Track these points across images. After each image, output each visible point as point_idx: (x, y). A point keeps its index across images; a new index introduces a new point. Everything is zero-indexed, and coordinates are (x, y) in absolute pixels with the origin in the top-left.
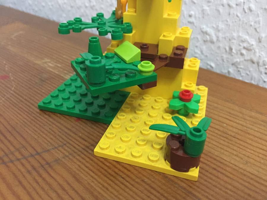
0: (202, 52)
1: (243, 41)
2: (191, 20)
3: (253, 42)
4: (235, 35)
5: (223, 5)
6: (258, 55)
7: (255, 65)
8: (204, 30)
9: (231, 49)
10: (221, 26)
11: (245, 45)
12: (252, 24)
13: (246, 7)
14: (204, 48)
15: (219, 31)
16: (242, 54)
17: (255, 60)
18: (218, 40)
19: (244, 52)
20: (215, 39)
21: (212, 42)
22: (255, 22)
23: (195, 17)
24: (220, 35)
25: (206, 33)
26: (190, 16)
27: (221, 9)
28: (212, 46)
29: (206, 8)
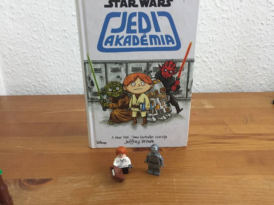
0: (217, 88)
1: (231, 81)
2: (211, 78)
3: (234, 80)
4: (228, 79)
5: (223, 71)
6: (236, 84)
7: (236, 87)
8: (217, 80)
9: (228, 84)
10: (223, 78)
11: (232, 82)
12: (233, 75)
13: (231, 70)
14: (217, 86)
15: (222, 79)
16: (231, 85)
17: (236, 85)
18: (223, 82)
19: (232, 84)
20: (221, 82)
21: (221, 83)
22: (234, 74)
23: (213, 77)
24: (223, 80)
25: (218, 81)
26: (211, 76)
27: (223, 72)
28: (221, 85)
29: (217, 73)
